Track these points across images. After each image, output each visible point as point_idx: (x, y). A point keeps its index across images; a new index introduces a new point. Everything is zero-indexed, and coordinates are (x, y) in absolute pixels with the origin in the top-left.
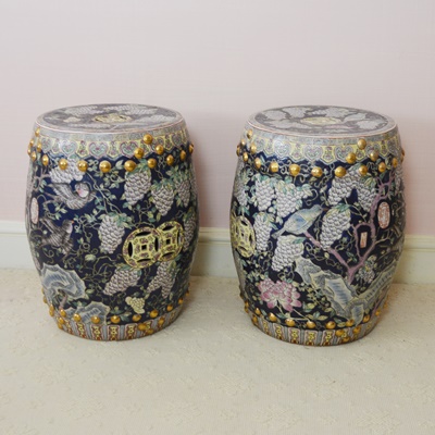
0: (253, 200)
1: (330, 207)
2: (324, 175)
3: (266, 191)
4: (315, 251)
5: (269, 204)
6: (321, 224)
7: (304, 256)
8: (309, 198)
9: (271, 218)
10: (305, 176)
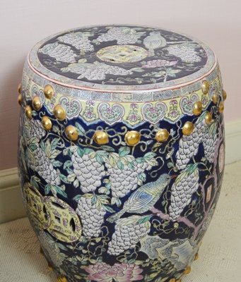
0: (70, 178)
1: (179, 172)
2: (170, 137)
3: (91, 167)
4: (164, 225)
5: (99, 183)
6: (169, 195)
7: (151, 234)
8: (154, 168)
9: (104, 200)
10: (148, 143)
